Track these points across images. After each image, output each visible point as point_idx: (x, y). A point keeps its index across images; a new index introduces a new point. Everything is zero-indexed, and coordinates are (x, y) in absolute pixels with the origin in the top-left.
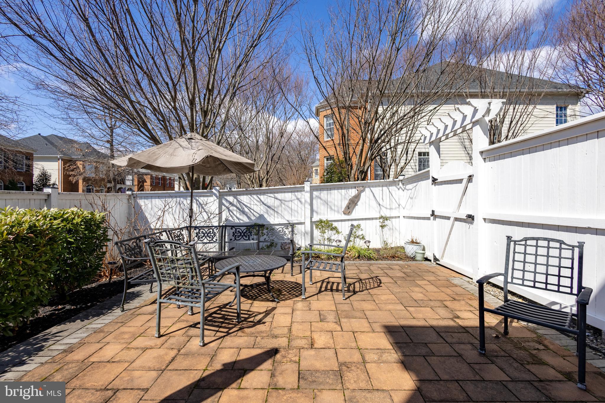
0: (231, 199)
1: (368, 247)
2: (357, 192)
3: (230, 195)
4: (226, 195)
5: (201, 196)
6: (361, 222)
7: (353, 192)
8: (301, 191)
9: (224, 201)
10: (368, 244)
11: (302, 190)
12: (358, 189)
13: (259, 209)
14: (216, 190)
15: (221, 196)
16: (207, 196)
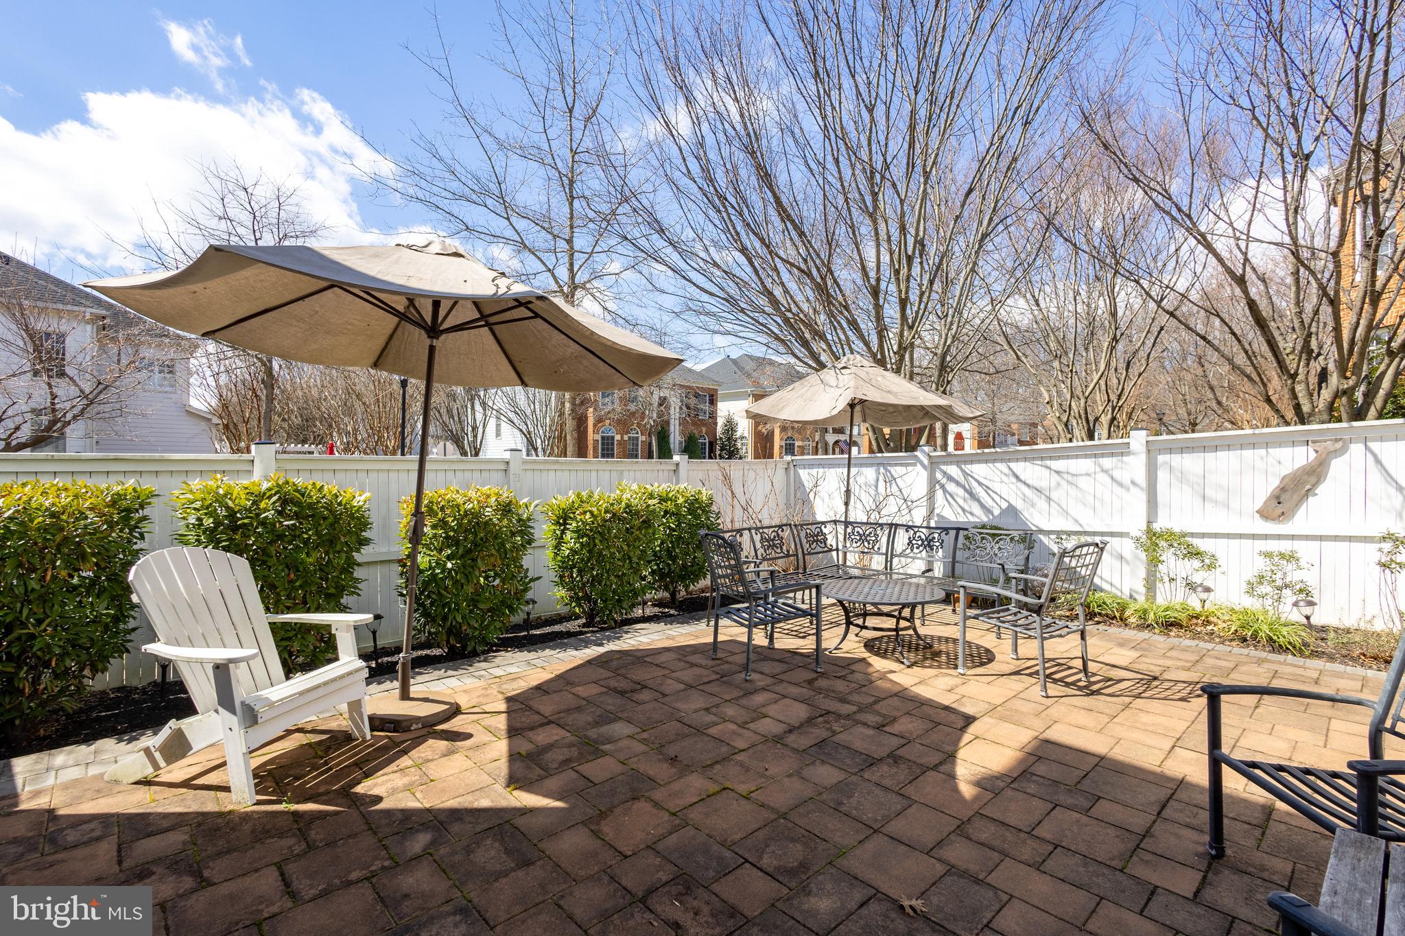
0: (953, 470)
1: (1308, 618)
2: (1312, 455)
3: (951, 463)
4: (945, 463)
5: (896, 465)
6: (1298, 545)
7: (1298, 457)
8: (1122, 454)
9: (939, 476)
10: (1307, 610)
11: (1124, 451)
12: (1317, 446)
13: (1009, 493)
14: (923, 451)
15: (934, 464)
16: (907, 465)
